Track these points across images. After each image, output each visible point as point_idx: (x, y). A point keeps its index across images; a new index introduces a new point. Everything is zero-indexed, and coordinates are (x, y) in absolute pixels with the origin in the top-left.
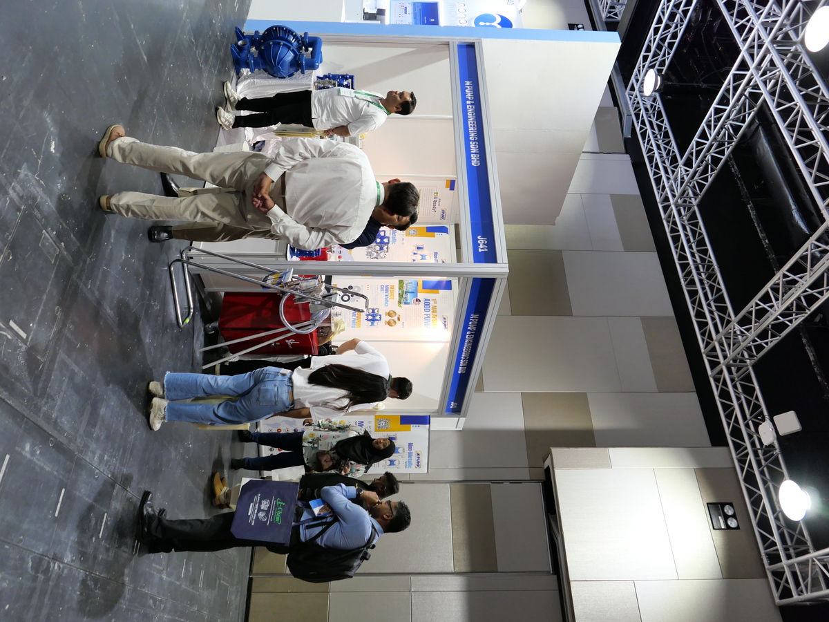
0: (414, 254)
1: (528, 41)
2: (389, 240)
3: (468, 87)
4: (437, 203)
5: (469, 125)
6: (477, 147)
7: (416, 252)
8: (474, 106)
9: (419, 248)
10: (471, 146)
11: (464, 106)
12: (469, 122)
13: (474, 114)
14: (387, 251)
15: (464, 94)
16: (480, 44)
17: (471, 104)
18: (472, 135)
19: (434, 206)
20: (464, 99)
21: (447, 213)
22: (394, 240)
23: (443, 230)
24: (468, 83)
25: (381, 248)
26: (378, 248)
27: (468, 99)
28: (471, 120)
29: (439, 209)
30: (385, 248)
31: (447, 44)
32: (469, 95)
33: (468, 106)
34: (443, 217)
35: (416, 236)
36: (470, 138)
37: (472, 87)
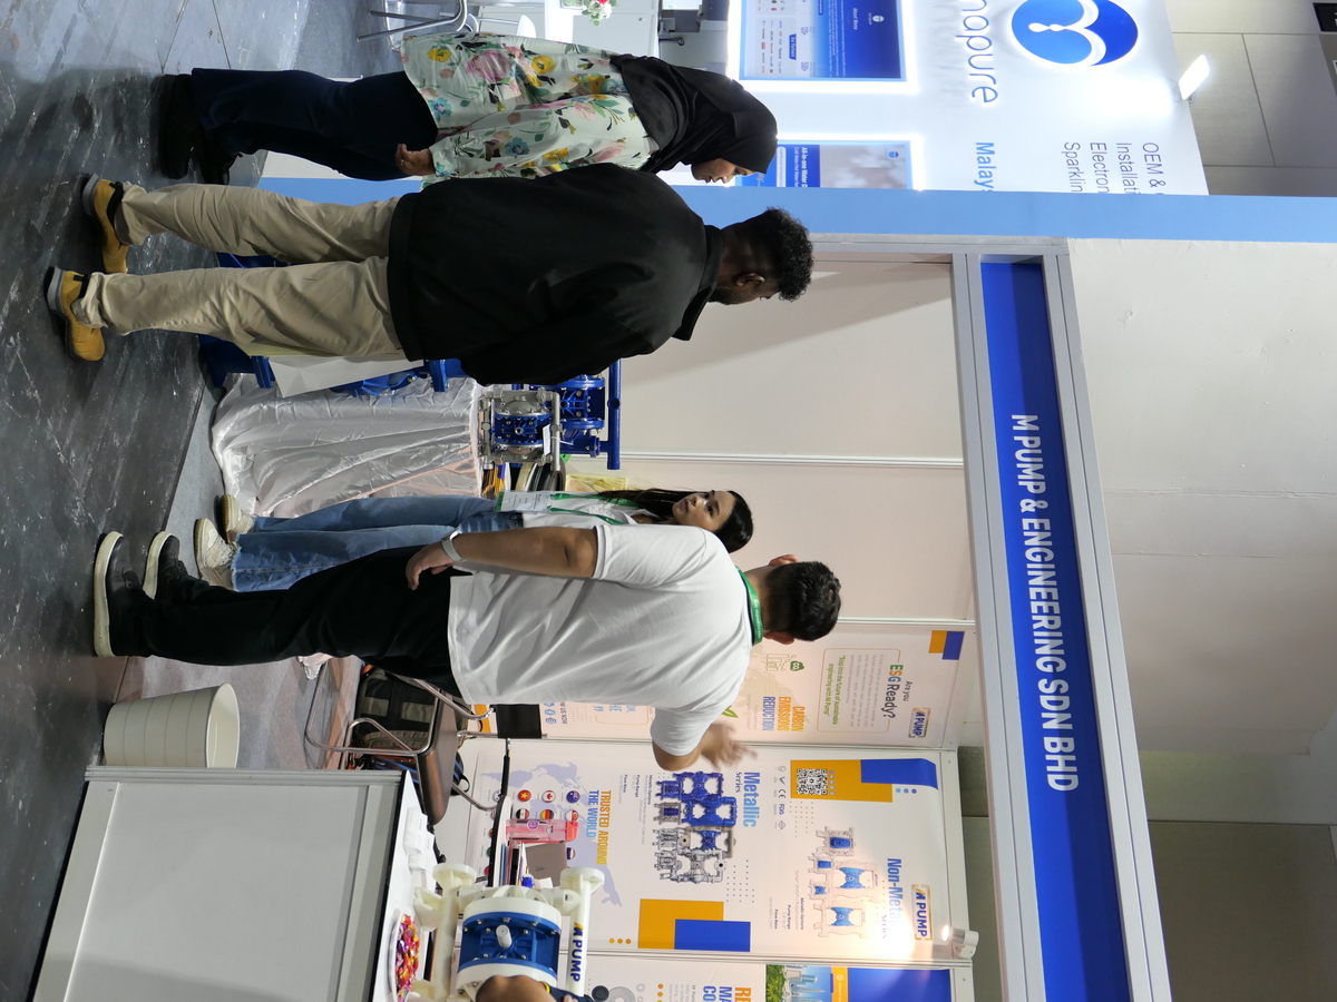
0: (822, 864)
1: (1233, 245)
2: (733, 812)
3: (1025, 440)
4: (899, 694)
5: (1034, 607)
6: (1066, 701)
7: (825, 857)
8: (1047, 523)
9: (836, 842)
10: (1044, 700)
11: (1013, 518)
12: (1033, 593)
13: (1050, 555)
14: (728, 853)
15: (1009, 470)
16: (1063, 259)
17: (1039, 513)
18: (1046, 651)
19: (890, 700)
20: (1012, 493)
21: (934, 720)
22: (752, 810)
23: (918, 773)
24: (1023, 422)
25: (708, 842)
26: (696, 840)
27: (1024, 493)
28: (1038, 581)
29: (905, 711)
30: (720, 840)
31: (947, 262)
32: (1029, 476)
33: (1026, 523)
34: (918, 730)
35: (825, 795)
36: (1039, 663)
37: (1037, 440)
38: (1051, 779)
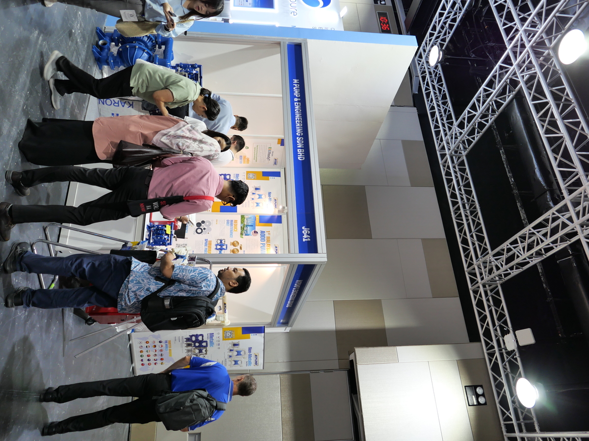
0: (253, 194)
1: (344, 42)
3: (296, 85)
4: (271, 155)
5: (296, 122)
6: (303, 142)
7: (254, 192)
8: (300, 103)
9: (256, 189)
10: (298, 142)
11: (292, 102)
12: (296, 119)
13: (301, 111)
15: (292, 92)
16: (306, 43)
17: (298, 101)
18: (299, 131)
19: (269, 156)
20: (292, 97)
21: (279, 161)
23: (277, 174)
24: (296, 81)
27: (295, 97)
28: (298, 116)
29: (272, 159)
31: (279, 44)
32: (296, 93)
33: (295, 103)
34: (275, 163)
36: (297, 134)
37: (299, 85)
38: (299, 158)
